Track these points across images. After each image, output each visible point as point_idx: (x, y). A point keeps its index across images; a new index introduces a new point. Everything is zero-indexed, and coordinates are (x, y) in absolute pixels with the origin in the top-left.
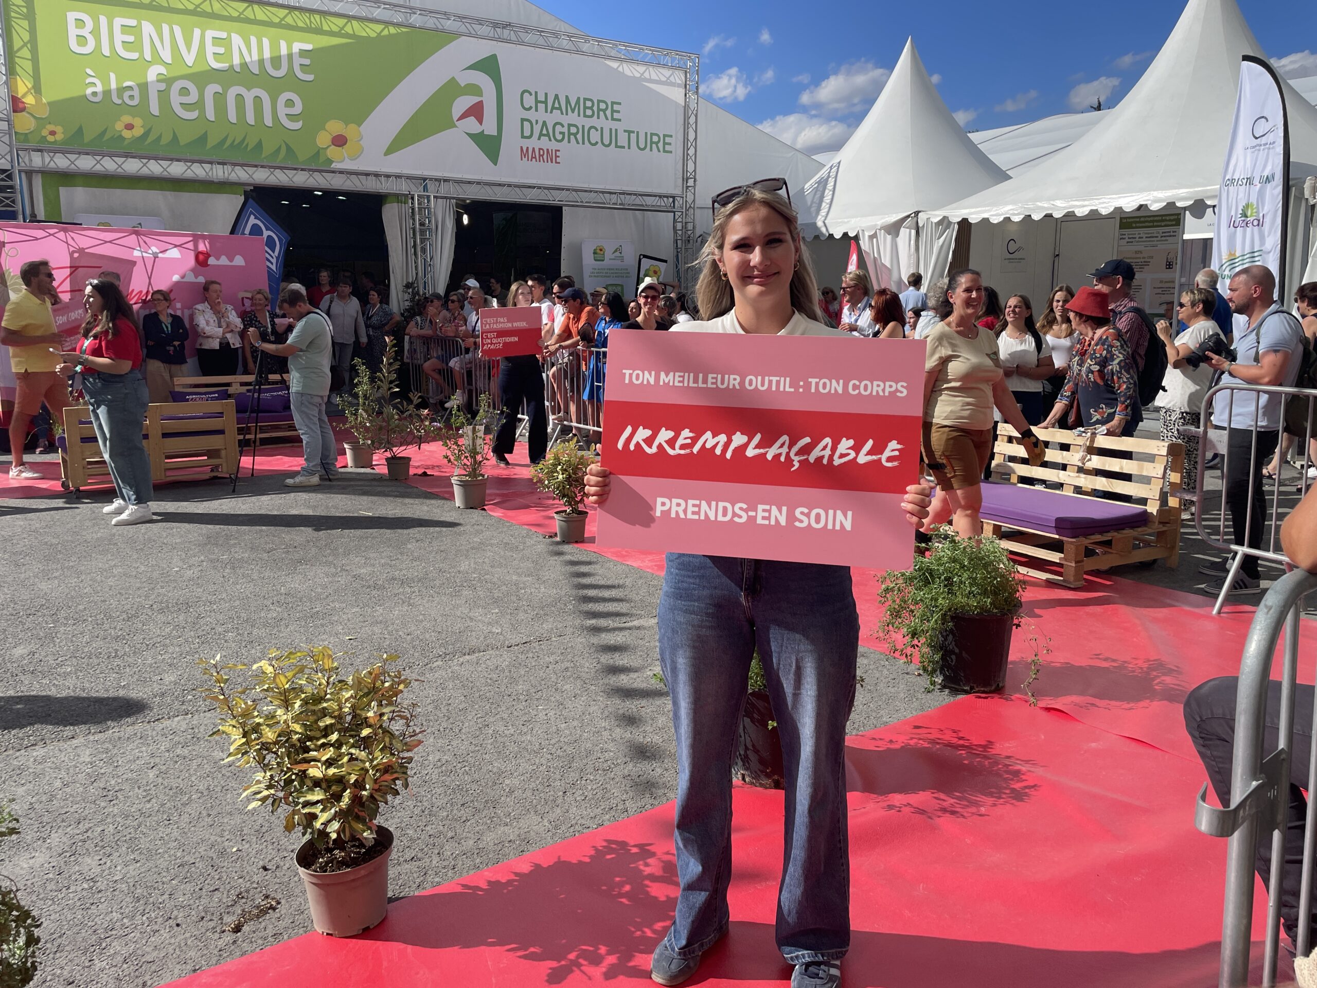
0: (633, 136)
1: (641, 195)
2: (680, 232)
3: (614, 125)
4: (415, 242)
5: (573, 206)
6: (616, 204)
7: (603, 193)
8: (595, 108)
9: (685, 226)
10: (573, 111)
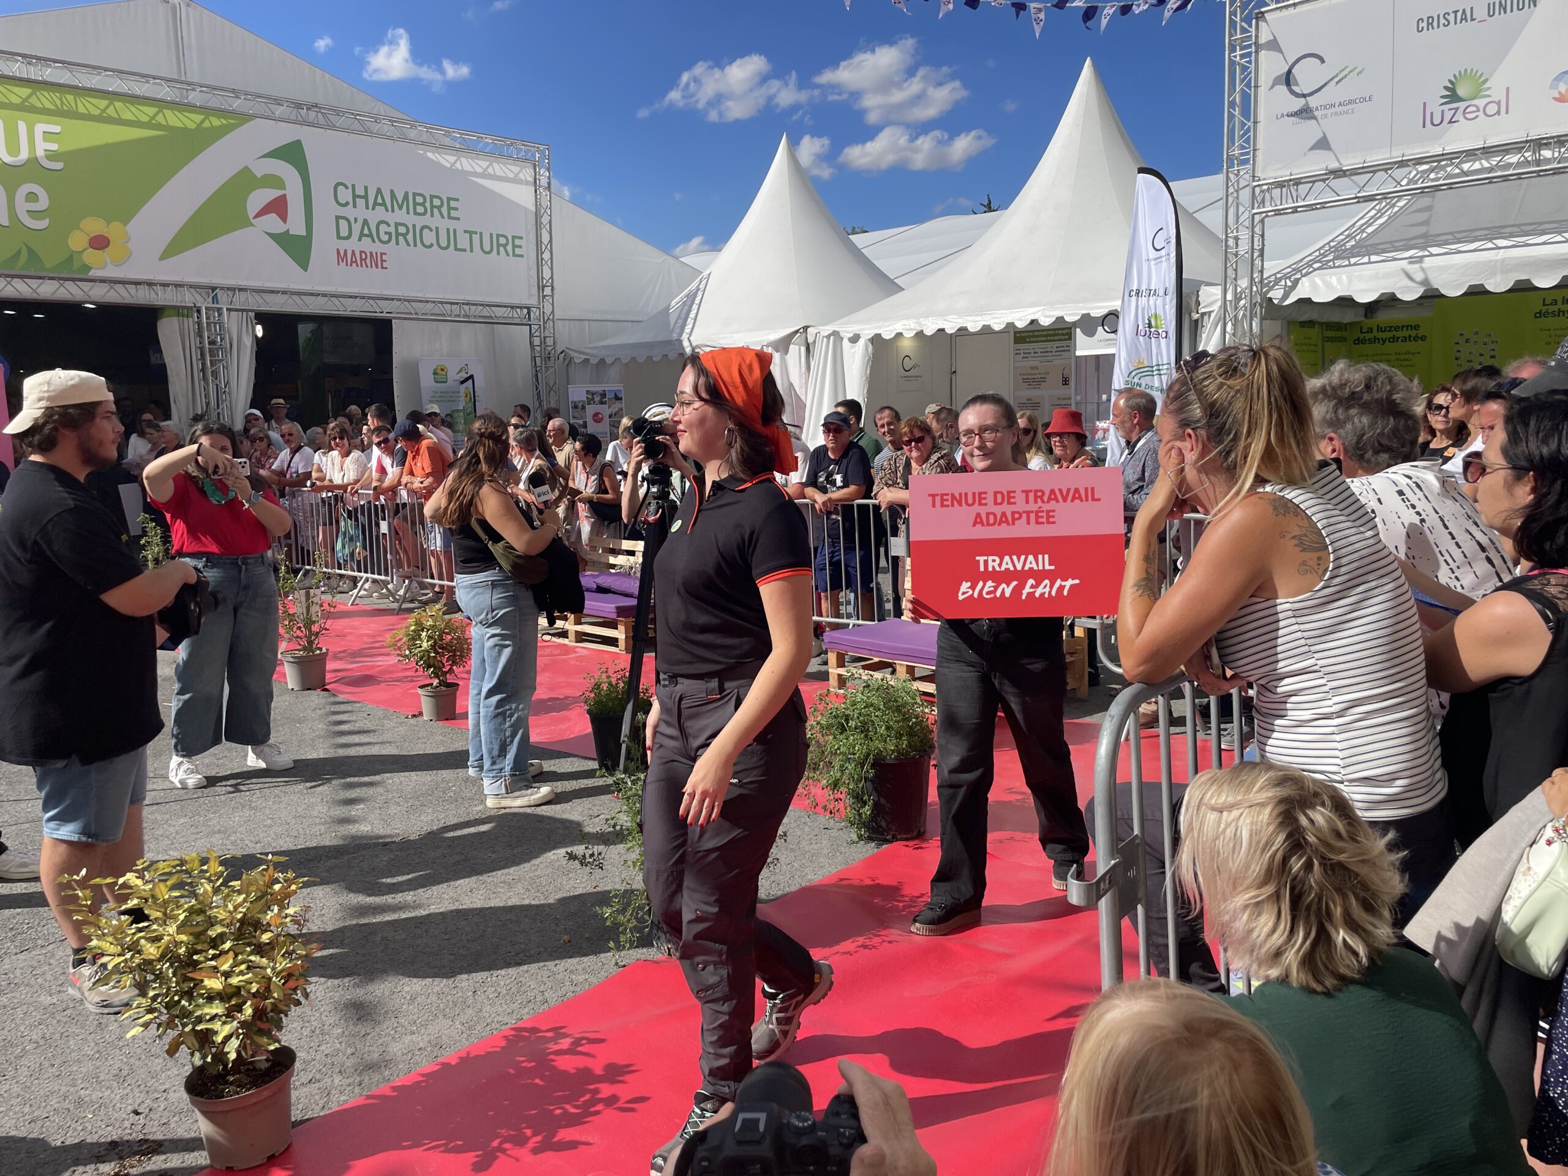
0: (476, 238)
1: (489, 306)
2: (538, 348)
3: (452, 225)
4: (204, 364)
5: (405, 319)
6: (459, 316)
7: (442, 303)
8: (428, 205)
9: (543, 342)
10: (400, 208)
